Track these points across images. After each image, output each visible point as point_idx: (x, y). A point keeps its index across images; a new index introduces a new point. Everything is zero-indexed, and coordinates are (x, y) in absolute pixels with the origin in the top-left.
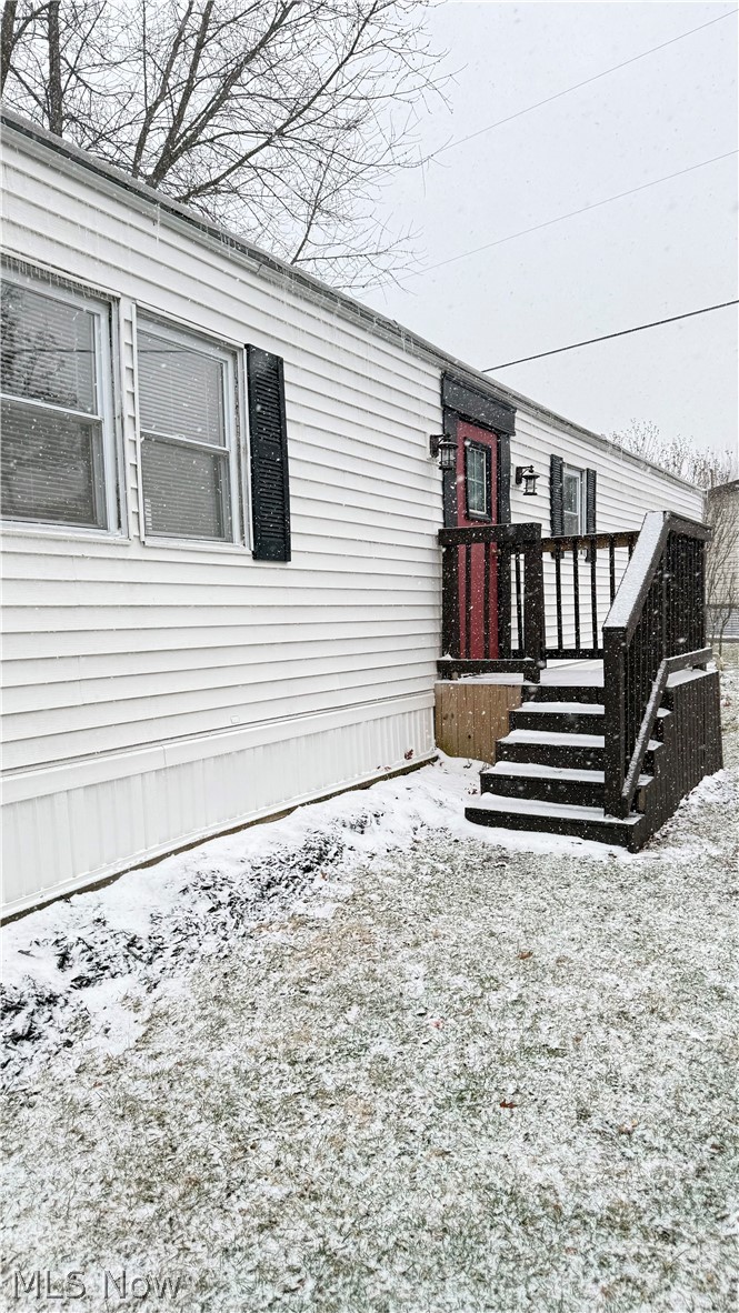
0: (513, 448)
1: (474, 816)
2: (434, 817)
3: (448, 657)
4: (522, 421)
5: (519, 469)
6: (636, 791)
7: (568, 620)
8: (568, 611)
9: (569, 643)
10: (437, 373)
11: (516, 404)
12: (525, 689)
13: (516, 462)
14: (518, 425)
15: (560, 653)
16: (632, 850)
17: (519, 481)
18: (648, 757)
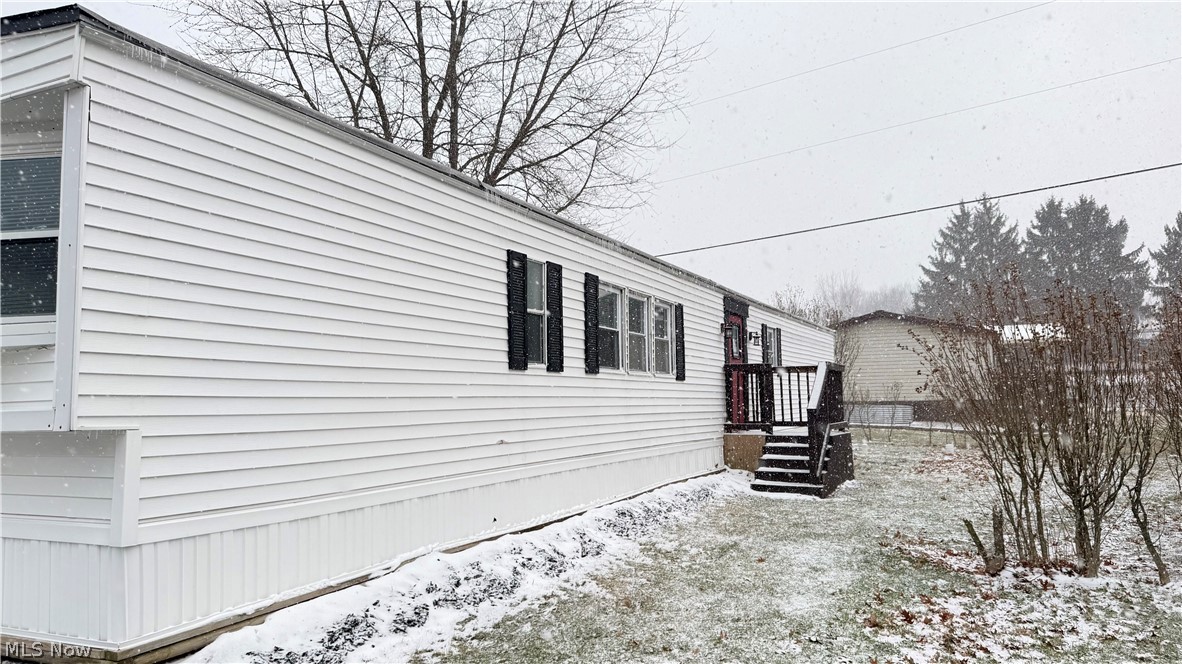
0: (748, 323)
1: (755, 487)
2: (739, 488)
3: (729, 423)
4: (752, 310)
5: (751, 333)
6: (822, 475)
7: (787, 407)
8: (786, 402)
9: (787, 418)
10: (722, 296)
11: (749, 303)
12: (767, 437)
13: (749, 330)
14: (750, 312)
15: (783, 423)
16: (821, 498)
17: (750, 339)
18: (825, 463)
